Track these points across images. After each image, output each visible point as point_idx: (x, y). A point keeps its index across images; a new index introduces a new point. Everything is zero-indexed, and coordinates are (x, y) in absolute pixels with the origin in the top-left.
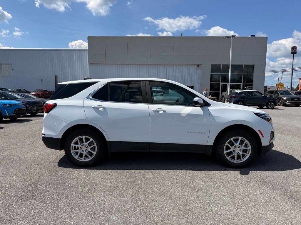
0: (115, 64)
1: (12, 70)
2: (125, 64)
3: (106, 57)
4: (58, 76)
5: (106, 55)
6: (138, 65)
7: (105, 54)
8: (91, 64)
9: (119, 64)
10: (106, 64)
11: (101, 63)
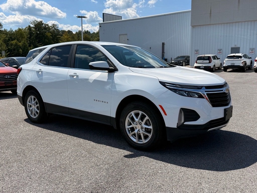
0: (221, 24)
1: (128, 39)
2: (234, 22)
3: (210, 16)
4: (165, 43)
5: (211, 13)
6: (251, 21)
7: (209, 13)
8: (193, 26)
9: (227, 23)
10: (210, 25)
11: (205, 24)
